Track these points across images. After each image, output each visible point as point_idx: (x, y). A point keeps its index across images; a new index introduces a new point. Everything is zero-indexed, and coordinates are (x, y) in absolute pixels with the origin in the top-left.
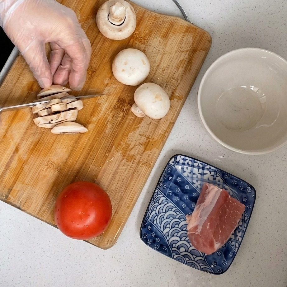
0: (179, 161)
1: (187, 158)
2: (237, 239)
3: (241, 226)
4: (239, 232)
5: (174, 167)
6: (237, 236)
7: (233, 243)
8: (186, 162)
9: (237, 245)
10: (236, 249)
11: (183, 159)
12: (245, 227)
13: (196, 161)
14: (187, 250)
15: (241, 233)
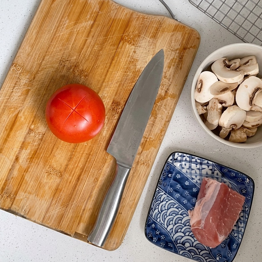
0: (177, 158)
1: (185, 155)
2: (240, 230)
3: (242, 217)
4: (241, 223)
5: (173, 164)
6: (239, 227)
7: (236, 235)
8: (184, 159)
9: (240, 236)
10: (240, 240)
11: (181, 156)
12: (246, 218)
13: (193, 157)
14: (192, 245)
15: (243, 224)
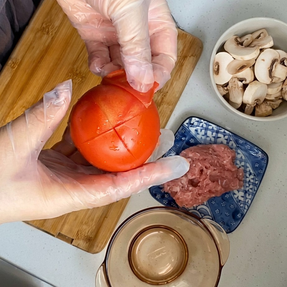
0: (194, 123)
1: (202, 121)
2: (247, 201)
3: (251, 189)
4: (249, 195)
5: (188, 129)
6: (247, 198)
7: (242, 205)
8: (201, 125)
9: (246, 207)
10: (245, 211)
11: (198, 121)
12: (255, 190)
13: (210, 124)
14: (195, 208)
15: (251, 196)
